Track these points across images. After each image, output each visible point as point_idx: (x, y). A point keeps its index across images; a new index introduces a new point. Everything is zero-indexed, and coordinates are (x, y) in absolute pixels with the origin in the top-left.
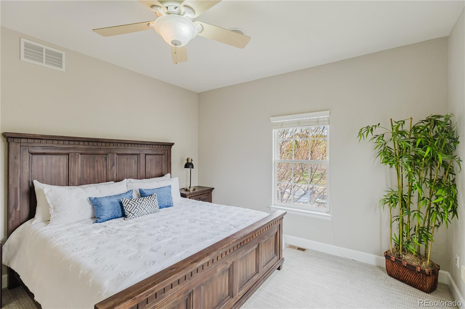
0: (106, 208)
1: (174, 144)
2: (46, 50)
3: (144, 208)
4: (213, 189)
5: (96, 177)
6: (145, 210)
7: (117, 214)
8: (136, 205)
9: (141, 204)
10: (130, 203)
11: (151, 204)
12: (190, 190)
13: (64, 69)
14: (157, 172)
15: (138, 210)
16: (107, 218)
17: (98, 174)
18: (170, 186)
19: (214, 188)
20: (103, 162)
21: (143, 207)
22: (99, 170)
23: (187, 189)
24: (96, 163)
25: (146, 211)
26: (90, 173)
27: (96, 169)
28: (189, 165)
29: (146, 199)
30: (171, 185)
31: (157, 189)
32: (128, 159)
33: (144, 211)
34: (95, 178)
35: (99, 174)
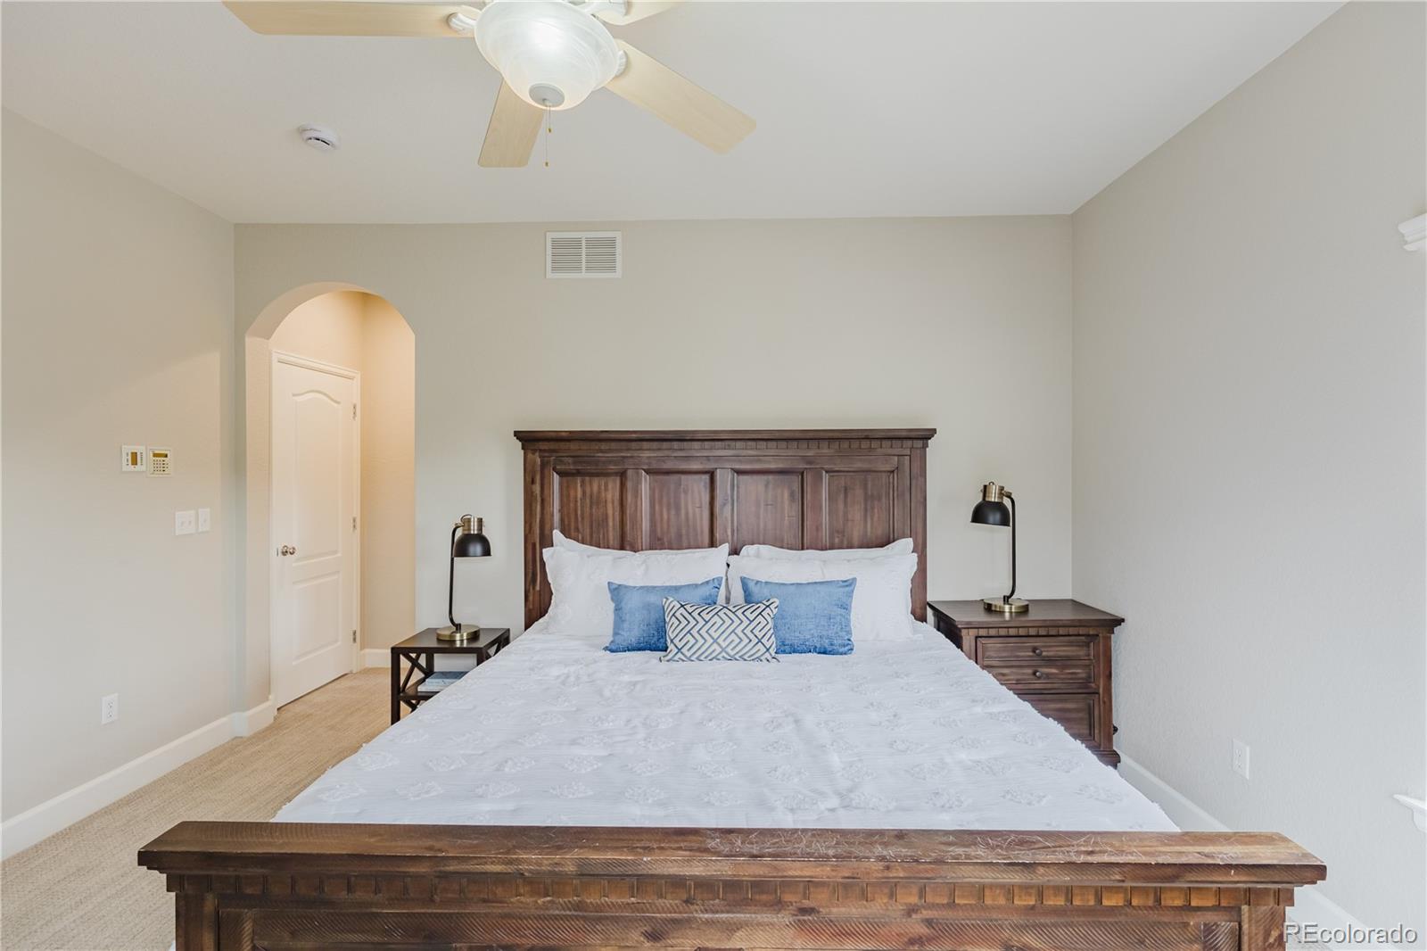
0: (628, 617)
1: (934, 431)
2: (588, 240)
3: (715, 638)
4: (1119, 621)
5: (684, 532)
6: (719, 644)
7: (655, 639)
8: (693, 622)
9: (707, 622)
10: (678, 614)
11: (739, 631)
12: (1004, 612)
13: (618, 273)
14: (869, 529)
15: (692, 641)
16: (625, 644)
17: (688, 526)
18: (849, 584)
19: (1123, 620)
20: (699, 493)
21: (710, 635)
22: (691, 515)
23: (989, 606)
24: (682, 496)
25: (721, 647)
26: (669, 519)
27: (683, 512)
28: (991, 511)
29: (728, 612)
30: (858, 579)
31: (793, 588)
32: (771, 486)
33: (715, 646)
34: (679, 536)
35: (691, 523)
